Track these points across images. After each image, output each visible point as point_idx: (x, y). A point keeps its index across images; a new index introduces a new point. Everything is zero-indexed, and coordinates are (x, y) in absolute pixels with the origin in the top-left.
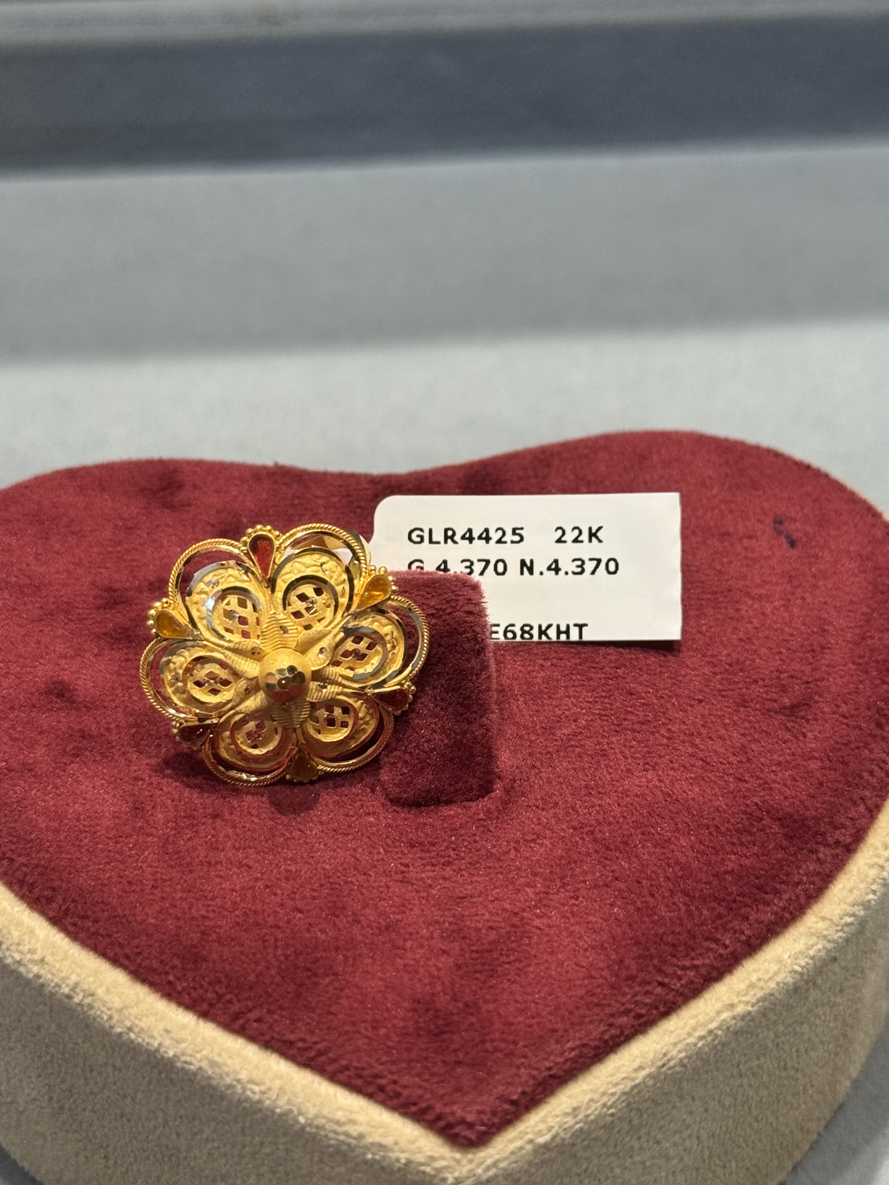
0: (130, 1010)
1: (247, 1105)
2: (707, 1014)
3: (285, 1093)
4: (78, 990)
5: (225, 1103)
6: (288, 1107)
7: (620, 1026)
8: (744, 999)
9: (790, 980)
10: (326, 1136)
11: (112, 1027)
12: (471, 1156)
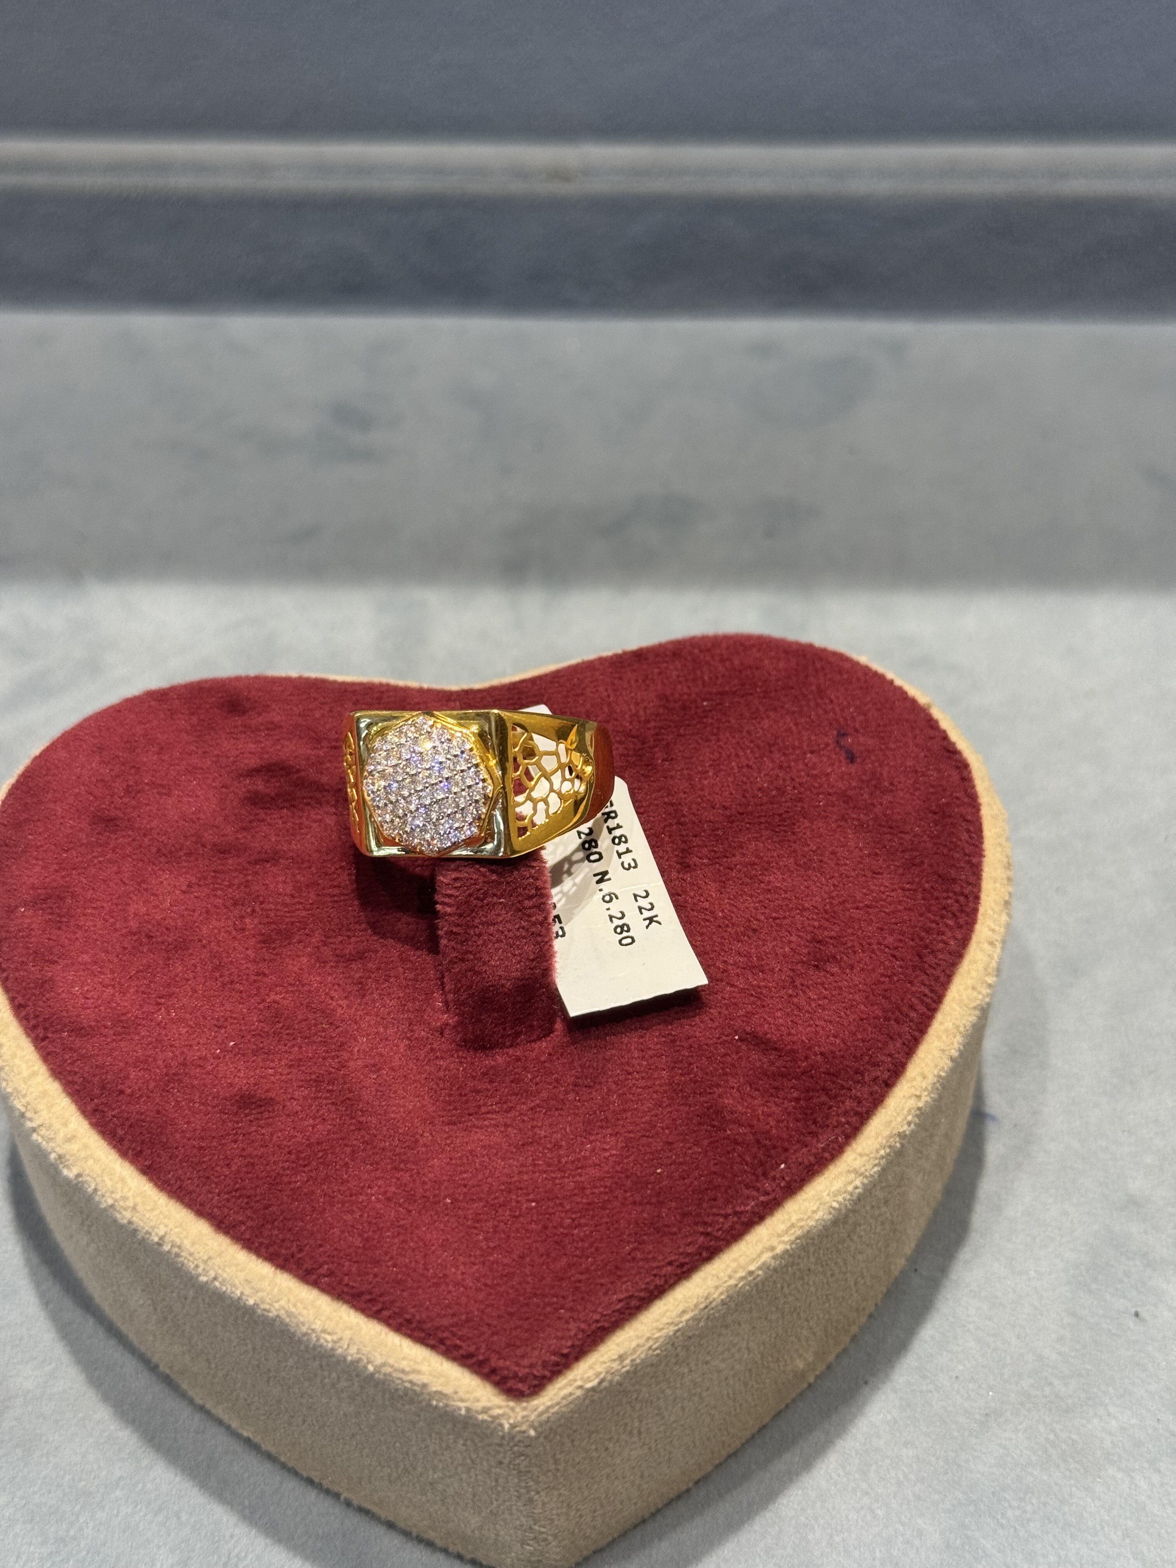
0: (213, 1261)
1: (323, 1351)
2: (747, 1256)
3: (355, 1343)
4: (167, 1239)
5: (302, 1347)
6: (358, 1356)
7: (665, 1276)
8: (783, 1239)
9: (827, 1217)
10: (394, 1382)
11: (199, 1275)
12: (524, 1404)
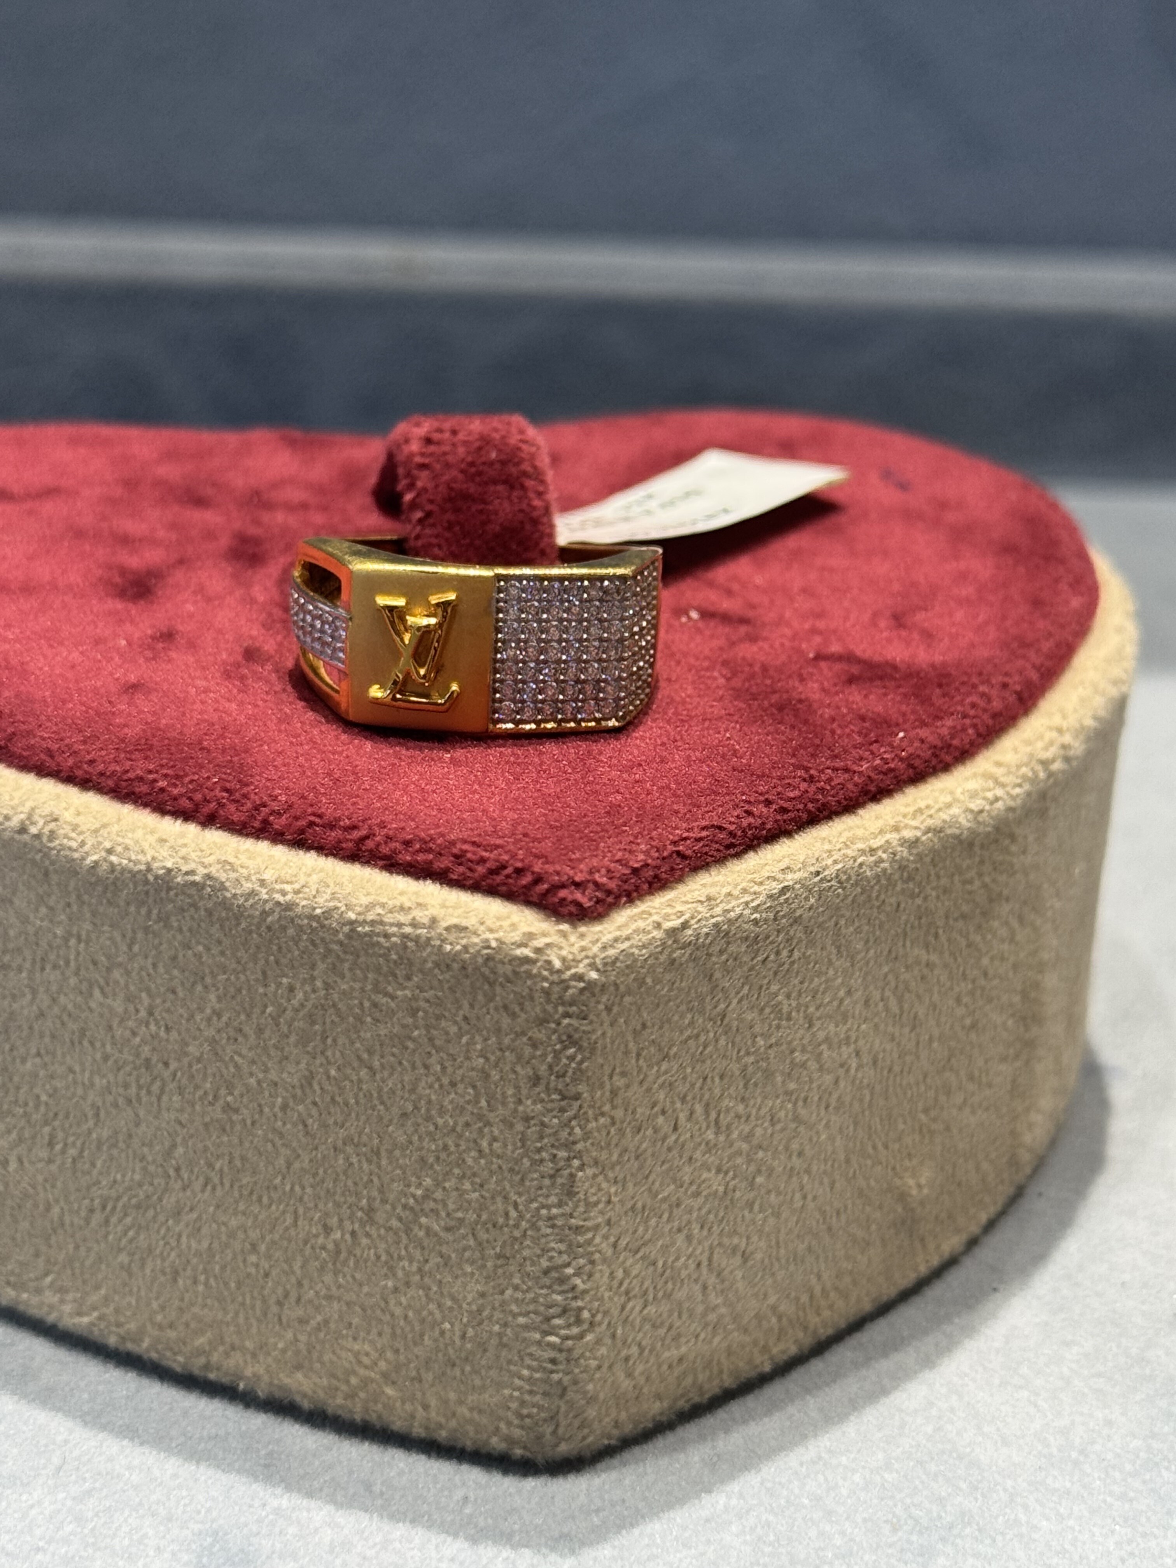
0: (108, 831)
6: (331, 904)
8: (911, 823)
10: (385, 934)
12: (583, 929)
